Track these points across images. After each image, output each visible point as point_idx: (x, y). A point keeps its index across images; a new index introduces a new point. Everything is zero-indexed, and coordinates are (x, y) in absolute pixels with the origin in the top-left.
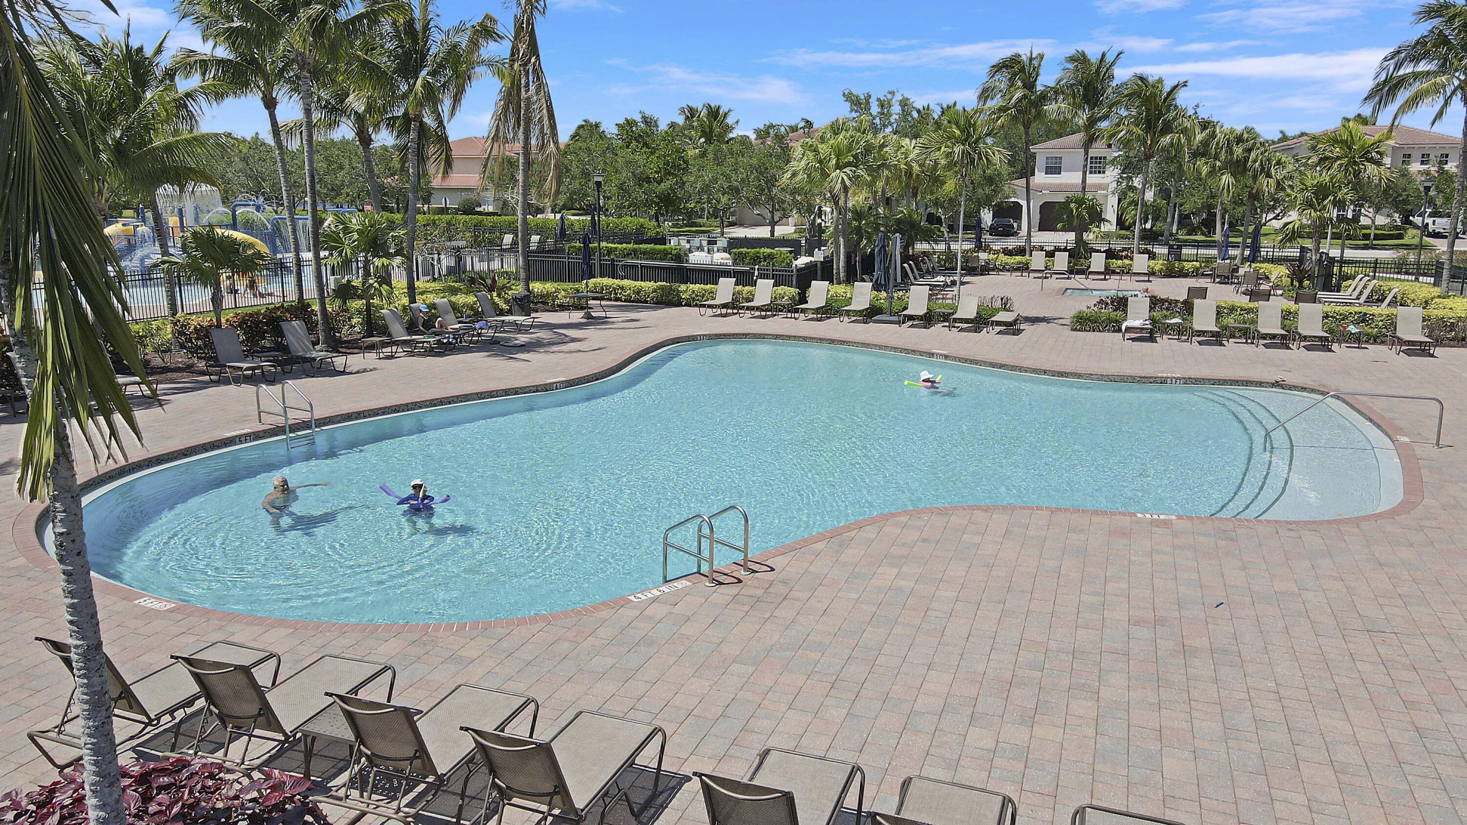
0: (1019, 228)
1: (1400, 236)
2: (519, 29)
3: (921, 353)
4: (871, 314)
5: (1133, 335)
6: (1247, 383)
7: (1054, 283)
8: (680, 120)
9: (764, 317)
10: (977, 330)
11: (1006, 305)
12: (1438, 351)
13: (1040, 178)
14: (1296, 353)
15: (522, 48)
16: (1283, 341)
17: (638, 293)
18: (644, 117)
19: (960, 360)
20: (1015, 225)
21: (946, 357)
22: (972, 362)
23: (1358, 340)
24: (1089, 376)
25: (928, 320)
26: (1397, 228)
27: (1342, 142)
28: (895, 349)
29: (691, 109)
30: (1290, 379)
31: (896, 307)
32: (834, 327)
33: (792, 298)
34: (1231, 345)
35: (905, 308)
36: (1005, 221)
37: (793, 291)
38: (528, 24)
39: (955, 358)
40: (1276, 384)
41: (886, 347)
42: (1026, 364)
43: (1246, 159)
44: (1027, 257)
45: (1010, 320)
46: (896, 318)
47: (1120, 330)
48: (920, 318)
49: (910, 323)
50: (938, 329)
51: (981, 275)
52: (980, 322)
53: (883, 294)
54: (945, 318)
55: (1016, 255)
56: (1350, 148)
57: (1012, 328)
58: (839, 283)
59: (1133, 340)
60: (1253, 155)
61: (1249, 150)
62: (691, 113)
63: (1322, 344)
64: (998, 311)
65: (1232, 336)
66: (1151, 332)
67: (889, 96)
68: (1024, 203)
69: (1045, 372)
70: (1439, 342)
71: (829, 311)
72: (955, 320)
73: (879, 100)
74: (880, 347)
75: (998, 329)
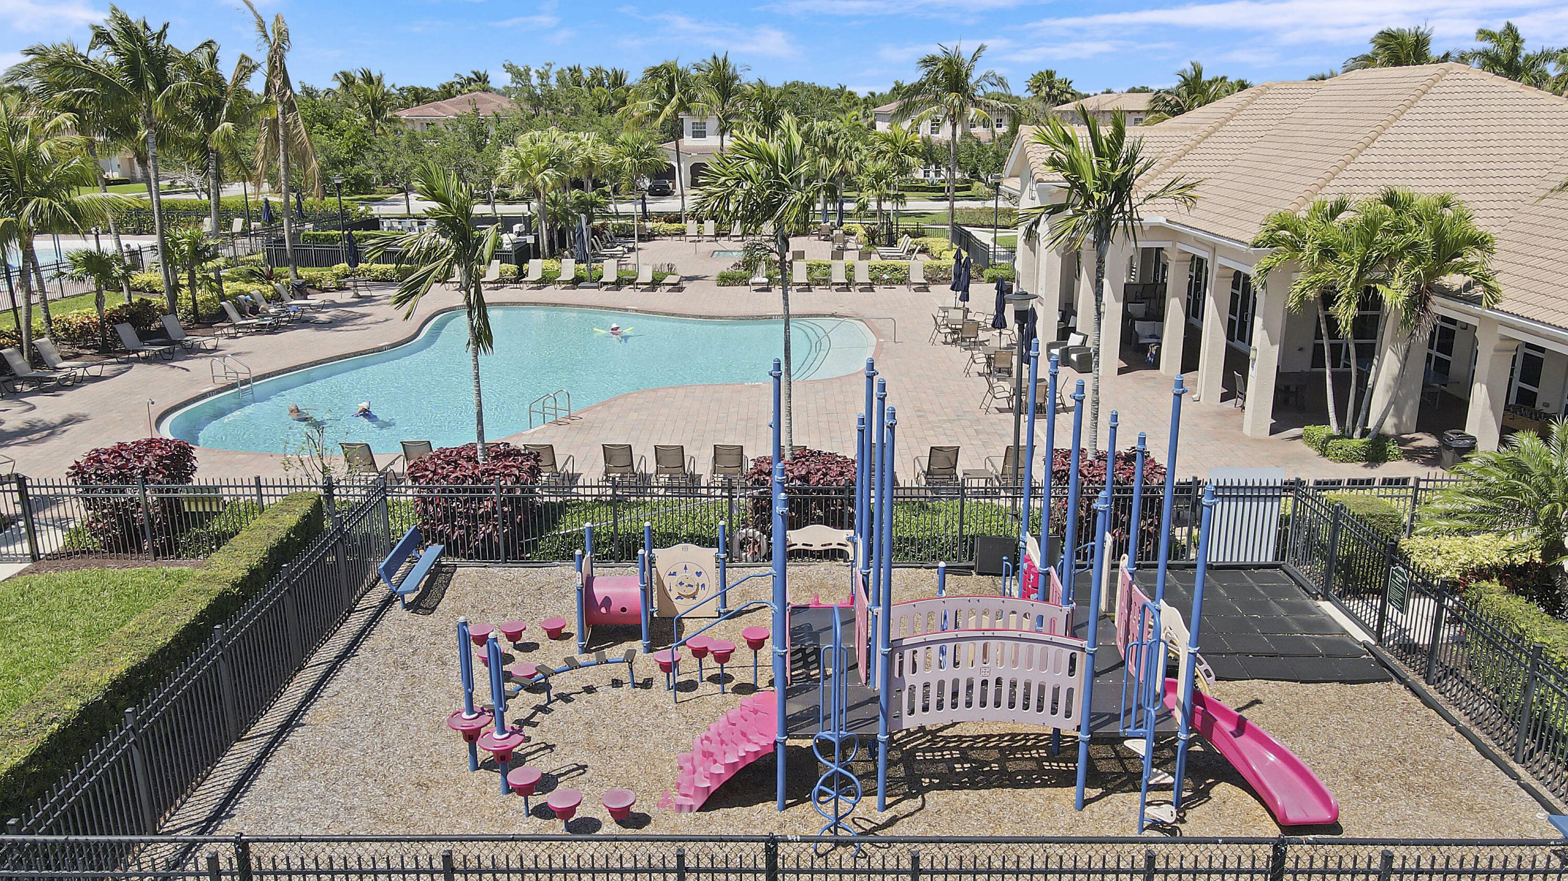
0: (674, 187)
1: (968, 189)
2: (273, 67)
3: (619, 309)
4: (577, 282)
5: (757, 287)
6: (817, 315)
7: (705, 246)
8: (336, 86)
9: (496, 289)
10: (653, 290)
11: (671, 269)
12: (932, 288)
13: (688, 141)
14: (854, 294)
15: (278, 83)
16: (847, 286)
17: (384, 274)
18: (304, 88)
19: (646, 312)
20: (671, 185)
21: (637, 311)
22: (653, 313)
23: (889, 282)
24: (727, 317)
25: (618, 284)
26: (966, 181)
27: (890, 141)
28: (601, 307)
29: (345, 75)
30: (841, 311)
31: (594, 275)
32: (550, 293)
33: (514, 273)
34: (816, 290)
35: (601, 277)
36: (661, 182)
37: (513, 267)
38: (281, 64)
39: (642, 311)
40: (832, 315)
41: (595, 307)
42: (689, 312)
43: (836, 145)
44: (683, 224)
45: (675, 282)
46: (596, 285)
47: (747, 284)
48: (613, 283)
49: (605, 287)
50: (626, 290)
51: (649, 240)
52: (655, 284)
53: (583, 266)
54: (631, 282)
55: (675, 222)
56: (895, 145)
57: (677, 288)
58: (545, 258)
59: (757, 291)
60: (840, 142)
61: (837, 140)
62: (347, 81)
63: (869, 288)
64: (666, 275)
65: (818, 284)
66: (768, 284)
67: (547, 68)
68: (675, 165)
69: (700, 317)
70: (935, 281)
71: (545, 281)
72: (637, 284)
73: (537, 71)
74: (591, 307)
75: (668, 288)
